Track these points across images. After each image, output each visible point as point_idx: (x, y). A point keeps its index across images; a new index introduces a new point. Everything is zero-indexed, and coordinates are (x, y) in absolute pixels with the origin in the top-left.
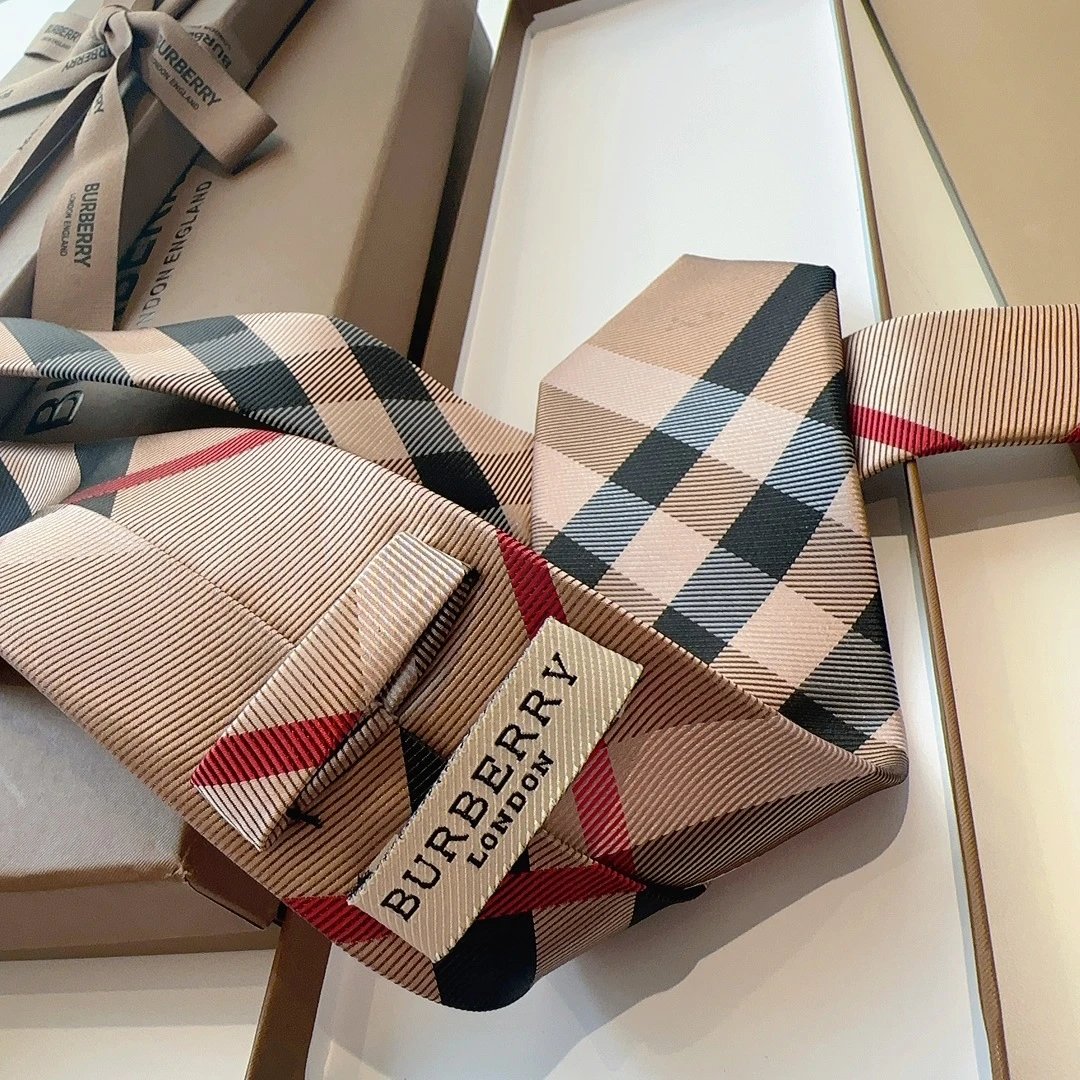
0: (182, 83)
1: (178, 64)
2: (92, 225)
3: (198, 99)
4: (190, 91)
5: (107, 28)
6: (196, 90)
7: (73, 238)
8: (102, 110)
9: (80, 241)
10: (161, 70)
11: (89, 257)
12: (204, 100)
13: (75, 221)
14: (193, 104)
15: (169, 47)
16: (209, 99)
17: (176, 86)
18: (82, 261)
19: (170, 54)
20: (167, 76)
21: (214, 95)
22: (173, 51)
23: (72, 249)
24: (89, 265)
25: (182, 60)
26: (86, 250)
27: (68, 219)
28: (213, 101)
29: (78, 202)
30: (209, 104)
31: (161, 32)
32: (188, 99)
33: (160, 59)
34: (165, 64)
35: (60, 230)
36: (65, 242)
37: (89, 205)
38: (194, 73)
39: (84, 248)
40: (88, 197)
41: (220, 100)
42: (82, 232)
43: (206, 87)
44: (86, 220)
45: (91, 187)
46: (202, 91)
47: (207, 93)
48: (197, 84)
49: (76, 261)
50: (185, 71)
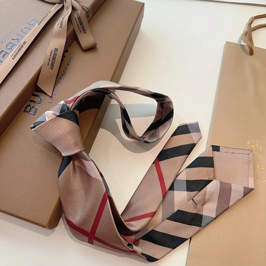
0: (80, 25)
1: (80, 21)
3: (82, 31)
4: (81, 28)
6: (82, 29)
7: (50, 62)
8: (62, 28)
9: (52, 63)
11: (53, 68)
12: (83, 32)
13: (52, 57)
14: (80, 31)
15: (80, 17)
16: (84, 32)
17: (78, 26)
18: (51, 68)
19: (79, 18)
20: (77, 23)
21: (86, 31)
23: (50, 65)
24: (52, 70)
25: (81, 21)
26: (53, 66)
27: (50, 57)
28: (85, 33)
29: (53, 53)
31: (79, 11)
32: (80, 30)
33: (77, 18)
34: (77, 20)
35: (48, 59)
36: (49, 63)
37: (55, 54)
38: (83, 25)
39: (52, 65)
40: (55, 52)
41: (86, 33)
42: (53, 61)
43: (85, 29)
44: (54, 59)
45: (56, 50)
46: (83, 30)
47: (84, 30)
48: (83, 27)
49: (50, 68)
50: (81, 24)
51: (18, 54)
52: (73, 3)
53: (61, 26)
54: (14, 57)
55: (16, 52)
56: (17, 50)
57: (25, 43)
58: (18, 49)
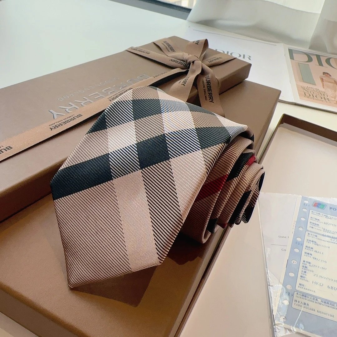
0: (207, 91)
1: (209, 86)
3: (208, 98)
4: (207, 95)
5: (193, 62)
10: (204, 85)
12: (209, 99)
14: (206, 98)
16: (211, 100)
19: (209, 82)
20: (204, 87)
21: (213, 100)
22: (210, 82)
25: (210, 86)
28: (212, 101)
30: (210, 101)
32: (206, 96)
38: (211, 91)
41: (213, 102)
43: (212, 97)
46: (210, 97)
47: (211, 99)
48: (210, 94)
52: (203, 67)
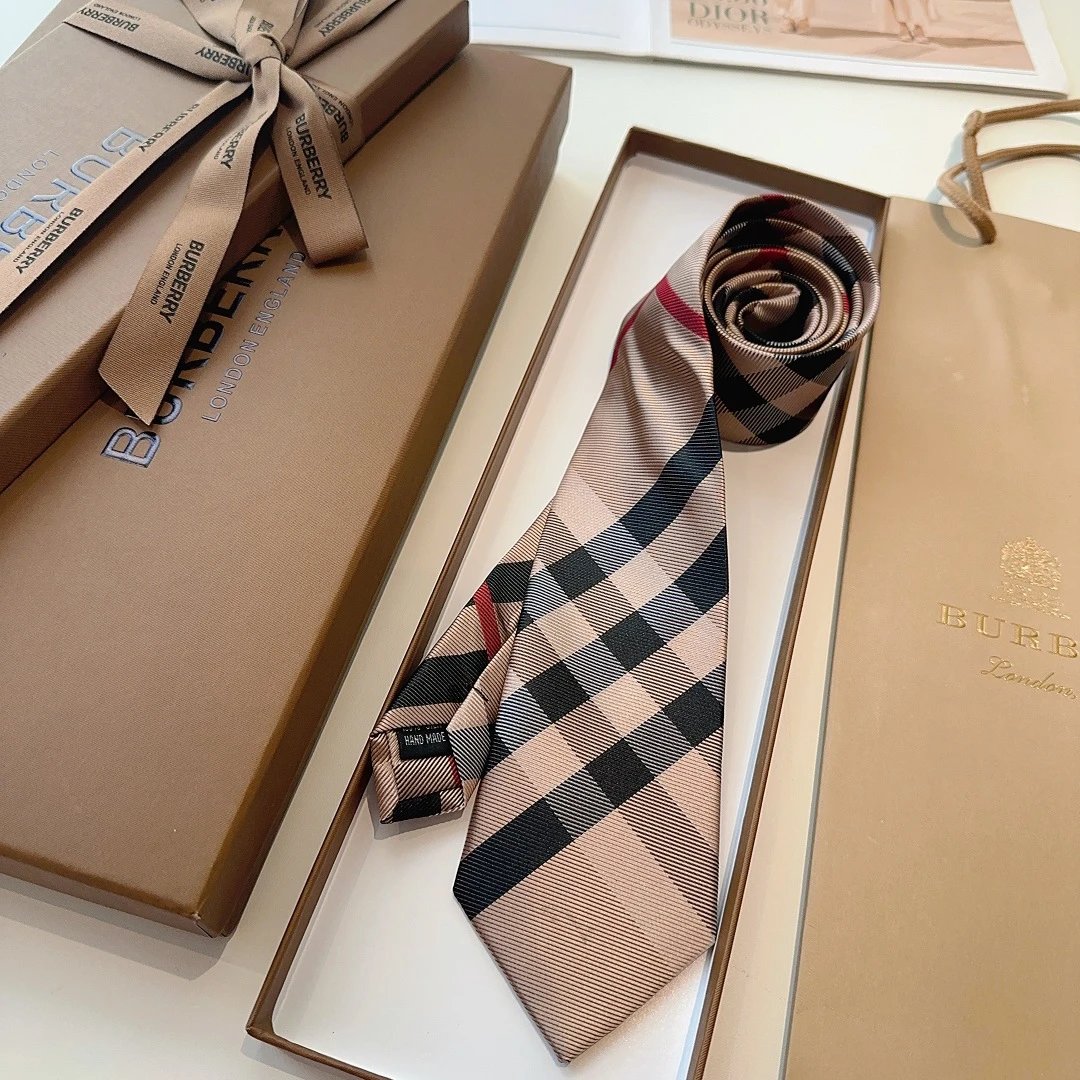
0: (304, 165)
1: (309, 149)
2: (185, 285)
3: (312, 186)
4: (308, 176)
5: (258, 65)
6: (313, 178)
7: (165, 291)
8: (229, 166)
9: (171, 296)
10: (292, 146)
11: (173, 315)
12: (317, 190)
13: (173, 273)
14: (306, 187)
15: (307, 131)
16: (321, 191)
17: (299, 167)
18: (166, 315)
19: (305, 136)
20: (295, 154)
21: (327, 190)
22: (309, 136)
23: (162, 301)
24: (170, 321)
25: (313, 147)
26: (173, 306)
27: (167, 270)
28: (324, 194)
29: (181, 256)
30: (319, 195)
31: (306, 111)
32: (304, 182)
33: (295, 136)
34: (297, 142)
35: (157, 278)
36: (158, 292)
37: (189, 264)
38: (319, 164)
39: (172, 304)
40: (190, 255)
41: (330, 197)
42: (175, 288)
43: (324, 180)
44: (182, 278)
45: (196, 246)
46: (318, 182)
47: (322, 185)
48: (317, 173)
49: (161, 313)
50: (312, 158)
51: (42, 251)
52: (284, 79)
53: (227, 158)
54: (24, 265)
55: (35, 246)
56: (43, 238)
57: (76, 212)
58: (46, 235)
